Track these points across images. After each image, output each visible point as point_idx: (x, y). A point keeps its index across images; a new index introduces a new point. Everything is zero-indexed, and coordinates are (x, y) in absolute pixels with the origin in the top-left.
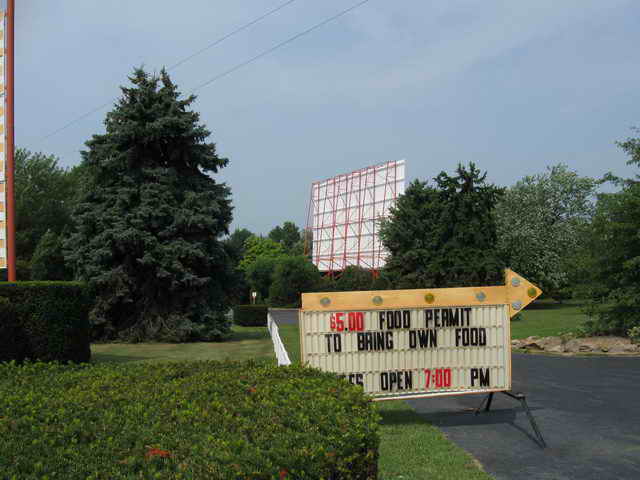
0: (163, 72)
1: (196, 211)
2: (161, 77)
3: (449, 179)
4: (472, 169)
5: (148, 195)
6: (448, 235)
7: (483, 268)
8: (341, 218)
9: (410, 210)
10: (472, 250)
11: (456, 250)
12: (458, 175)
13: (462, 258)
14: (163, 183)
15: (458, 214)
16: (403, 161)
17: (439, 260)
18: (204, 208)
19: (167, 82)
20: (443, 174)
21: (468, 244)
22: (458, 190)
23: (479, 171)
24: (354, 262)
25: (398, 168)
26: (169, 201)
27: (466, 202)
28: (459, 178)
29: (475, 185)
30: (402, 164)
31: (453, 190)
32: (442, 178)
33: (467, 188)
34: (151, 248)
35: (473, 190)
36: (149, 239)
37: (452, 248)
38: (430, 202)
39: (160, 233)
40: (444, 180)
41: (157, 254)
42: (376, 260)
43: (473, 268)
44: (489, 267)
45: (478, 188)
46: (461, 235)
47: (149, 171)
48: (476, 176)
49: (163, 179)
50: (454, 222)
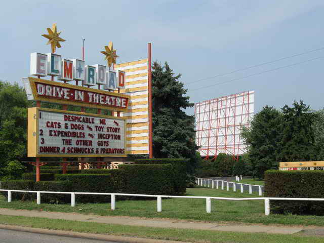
0: (166, 63)
1: (183, 128)
2: (165, 66)
3: (289, 109)
4: (302, 103)
5: (162, 121)
6: (289, 138)
7: (308, 155)
8: (214, 124)
9: (263, 123)
10: (302, 146)
11: (293, 146)
12: (294, 107)
13: (297, 150)
14: (168, 115)
15: (295, 127)
16: (253, 92)
17: (285, 151)
18: (187, 127)
19: (168, 68)
20: (286, 106)
21: (299, 143)
22: (294, 115)
23: (305, 105)
24: (223, 151)
25: (250, 96)
26: (171, 124)
27: (298, 122)
28: (294, 108)
29: (303, 112)
30: (252, 93)
31: (292, 115)
32: (286, 109)
33: (299, 113)
34: (166, 145)
35: (302, 114)
36: (165, 141)
37: (291, 145)
38: (274, 118)
39: (168, 138)
40: (287, 110)
41: (168, 147)
42: (236, 150)
43: (302, 156)
44: (311, 155)
45: (304, 113)
46: (296, 138)
47: (161, 109)
48: (304, 107)
49: (168, 113)
50: (292, 132)
